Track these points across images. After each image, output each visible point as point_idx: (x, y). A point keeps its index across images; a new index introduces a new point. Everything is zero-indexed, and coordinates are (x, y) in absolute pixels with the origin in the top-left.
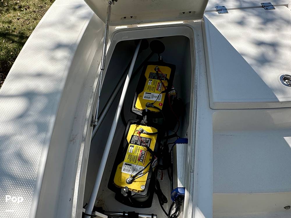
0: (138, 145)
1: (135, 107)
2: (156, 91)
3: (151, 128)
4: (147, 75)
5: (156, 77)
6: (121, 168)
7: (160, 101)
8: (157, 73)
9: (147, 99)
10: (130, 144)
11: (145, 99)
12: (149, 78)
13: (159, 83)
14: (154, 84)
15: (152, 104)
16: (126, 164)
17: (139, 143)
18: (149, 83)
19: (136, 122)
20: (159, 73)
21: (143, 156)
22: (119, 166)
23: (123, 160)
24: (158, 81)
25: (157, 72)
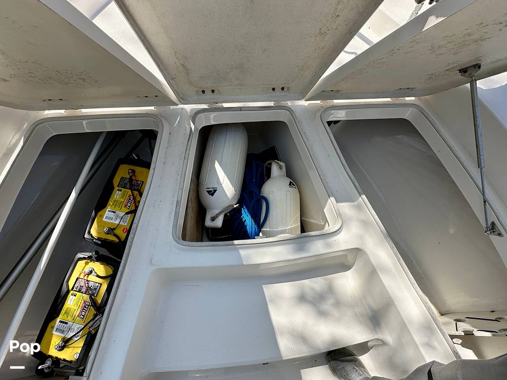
0: (82, 293)
1: (89, 232)
2: (123, 208)
3: (105, 268)
4: (116, 181)
5: (128, 186)
6: (53, 327)
7: (126, 224)
8: (131, 180)
9: (108, 221)
10: (72, 292)
11: (105, 220)
12: (118, 186)
13: (130, 196)
14: (122, 197)
15: (114, 229)
16: (61, 322)
17: (84, 290)
18: (117, 195)
19: (87, 257)
20: (134, 178)
21: (85, 310)
22: (51, 324)
23: (58, 316)
24: (130, 192)
25: (131, 177)
